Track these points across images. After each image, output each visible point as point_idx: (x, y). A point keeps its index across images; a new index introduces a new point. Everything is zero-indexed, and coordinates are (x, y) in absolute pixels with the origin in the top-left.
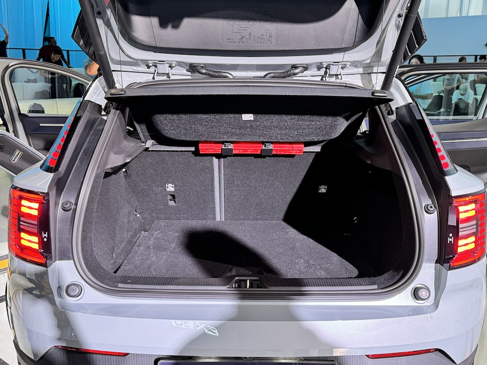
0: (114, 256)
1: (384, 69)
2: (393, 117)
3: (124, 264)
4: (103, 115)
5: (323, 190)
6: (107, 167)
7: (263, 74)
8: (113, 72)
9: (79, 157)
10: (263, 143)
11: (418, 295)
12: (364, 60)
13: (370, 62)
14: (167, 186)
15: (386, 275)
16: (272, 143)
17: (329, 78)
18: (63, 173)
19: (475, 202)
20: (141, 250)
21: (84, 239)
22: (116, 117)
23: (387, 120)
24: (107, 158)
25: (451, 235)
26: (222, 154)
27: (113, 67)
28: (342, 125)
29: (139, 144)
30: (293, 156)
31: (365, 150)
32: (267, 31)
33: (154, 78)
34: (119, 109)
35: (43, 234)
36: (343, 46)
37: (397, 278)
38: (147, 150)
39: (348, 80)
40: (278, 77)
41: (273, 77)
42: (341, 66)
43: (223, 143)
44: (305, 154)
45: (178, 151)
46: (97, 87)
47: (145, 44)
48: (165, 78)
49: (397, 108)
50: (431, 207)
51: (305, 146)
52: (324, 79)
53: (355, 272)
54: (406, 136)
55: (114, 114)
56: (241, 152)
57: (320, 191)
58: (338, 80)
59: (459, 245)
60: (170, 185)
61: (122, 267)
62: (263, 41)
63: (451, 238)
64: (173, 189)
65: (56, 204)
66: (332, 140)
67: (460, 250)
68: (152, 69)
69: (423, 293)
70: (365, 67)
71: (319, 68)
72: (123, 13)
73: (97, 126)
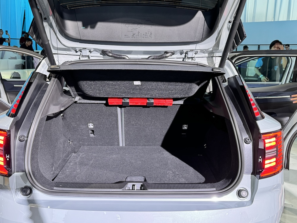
0: (53, 169)
1: (221, 54)
2: (226, 84)
3: (59, 174)
4: (47, 81)
5: (185, 127)
6: (48, 114)
7: (147, 56)
8: (54, 55)
9: (31, 108)
10: (148, 99)
11: (240, 195)
12: (209, 49)
13: (212, 50)
14: (89, 124)
15: (221, 182)
16: (153, 99)
17: (187, 60)
18: (20, 117)
19: (275, 136)
20: (71, 165)
21: (32, 159)
22: (55, 82)
23: (222, 85)
24: (48, 108)
25: (260, 157)
26: (122, 105)
27: (54, 51)
28: (195, 88)
29: (71, 99)
30: (167, 107)
31: (210, 104)
32: (149, 31)
33: (80, 59)
34: (57, 77)
35: (7, 156)
36: (195, 40)
37: (228, 183)
38: (76, 102)
39: (199, 61)
40: (157, 59)
41: (153, 59)
42: (194, 52)
43: (123, 98)
44: (174, 105)
45: (95, 103)
46: (44, 64)
47: (74, 38)
48: (87, 58)
49: (228, 78)
50: (248, 140)
51: (173, 101)
52: (185, 60)
53: (203, 179)
54: (234, 95)
55: (54, 81)
56: (134, 104)
57: (183, 128)
58: (193, 61)
59: (266, 163)
60: (91, 124)
61: (58, 176)
62: (146, 36)
63: (260, 159)
64: (92, 127)
65: (15, 137)
66: (189, 97)
67: (266, 166)
68: (79, 53)
69: (243, 194)
70: (209, 53)
71: (181, 53)
72: (60, 19)
73: (43, 88)
